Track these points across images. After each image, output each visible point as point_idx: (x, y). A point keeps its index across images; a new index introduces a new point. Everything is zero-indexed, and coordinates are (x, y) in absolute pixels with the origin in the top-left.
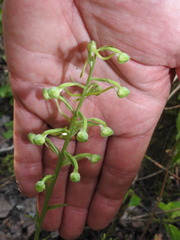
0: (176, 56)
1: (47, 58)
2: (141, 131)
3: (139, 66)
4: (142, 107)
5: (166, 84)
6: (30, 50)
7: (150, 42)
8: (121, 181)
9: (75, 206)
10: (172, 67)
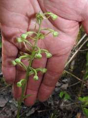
0: (81, 15)
1: (18, 15)
2: (64, 53)
3: (63, 20)
4: (64, 41)
5: (76, 29)
6: (10, 11)
7: (68, 7)
8: (54, 78)
9: (31, 90)
10: (80, 21)
